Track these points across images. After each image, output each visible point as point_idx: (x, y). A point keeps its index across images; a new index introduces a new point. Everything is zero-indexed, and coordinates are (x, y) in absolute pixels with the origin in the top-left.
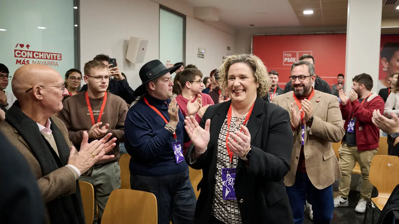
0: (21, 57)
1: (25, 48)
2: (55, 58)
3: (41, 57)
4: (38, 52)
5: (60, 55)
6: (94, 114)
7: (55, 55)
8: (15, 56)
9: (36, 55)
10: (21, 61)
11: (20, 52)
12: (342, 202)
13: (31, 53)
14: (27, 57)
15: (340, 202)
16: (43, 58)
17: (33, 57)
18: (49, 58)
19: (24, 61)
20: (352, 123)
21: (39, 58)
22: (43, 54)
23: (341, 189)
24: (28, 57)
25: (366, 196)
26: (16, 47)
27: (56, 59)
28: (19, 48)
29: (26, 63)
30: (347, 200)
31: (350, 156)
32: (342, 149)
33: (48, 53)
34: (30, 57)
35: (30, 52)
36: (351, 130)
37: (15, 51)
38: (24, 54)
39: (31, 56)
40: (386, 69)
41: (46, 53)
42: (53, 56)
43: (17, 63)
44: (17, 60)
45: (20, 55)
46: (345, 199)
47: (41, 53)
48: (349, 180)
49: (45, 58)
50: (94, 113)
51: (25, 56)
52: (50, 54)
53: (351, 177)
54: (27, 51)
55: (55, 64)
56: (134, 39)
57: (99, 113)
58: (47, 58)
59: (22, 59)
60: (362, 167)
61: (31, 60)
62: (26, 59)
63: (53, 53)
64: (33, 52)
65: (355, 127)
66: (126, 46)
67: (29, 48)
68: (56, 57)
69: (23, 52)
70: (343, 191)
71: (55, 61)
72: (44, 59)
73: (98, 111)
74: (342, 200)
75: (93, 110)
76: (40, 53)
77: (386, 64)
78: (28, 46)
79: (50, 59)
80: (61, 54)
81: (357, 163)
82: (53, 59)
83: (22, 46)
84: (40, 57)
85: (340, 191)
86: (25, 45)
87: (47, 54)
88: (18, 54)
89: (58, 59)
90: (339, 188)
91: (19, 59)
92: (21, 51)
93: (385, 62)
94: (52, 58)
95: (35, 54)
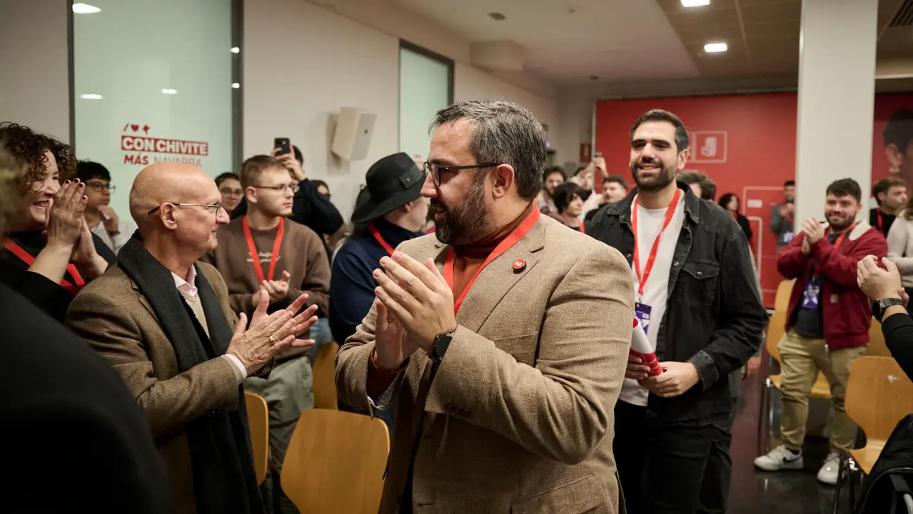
0: (133, 149)
1: (140, 133)
2: (196, 151)
3: (171, 150)
4: (165, 140)
5: (205, 145)
6: (263, 261)
7: (196, 146)
8: (123, 149)
9: (162, 146)
10: (132, 158)
11: (131, 140)
12: (788, 458)
13: (153, 141)
14: (143, 150)
15: (785, 460)
16: (173, 151)
17: (156, 150)
18: (184, 150)
19: (139, 158)
20: (814, 289)
21: (165, 152)
22: (173, 143)
23: (786, 430)
24: (146, 149)
25: (842, 447)
26: (125, 129)
27: (198, 153)
28: (130, 132)
29: (142, 161)
30: (798, 456)
31: (808, 360)
32: (788, 343)
33: (184, 142)
34: (149, 150)
35: (150, 139)
36: (811, 303)
37: (123, 137)
38: (139, 144)
39: (152, 148)
40: (897, 170)
41: (179, 141)
42: (193, 148)
43: (125, 162)
44: (126, 156)
45: (131, 147)
46: (795, 452)
47: (171, 141)
48: (803, 410)
49: (178, 151)
50: (261, 258)
51: (141, 148)
52: (186, 144)
53: (807, 404)
54: (143, 139)
55: (195, 163)
56: (349, 112)
57: (270, 258)
58: (180, 152)
59: (135, 154)
60: (835, 384)
61: (151, 156)
62: (143, 154)
63: (192, 142)
64: (156, 140)
65: (820, 297)
66: (333, 127)
67: (149, 131)
68: (198, 148)
69: (137, 140)
70: (791, 436)
71: (196, 157)
72: (175, 153)
73: (268, 255)
74: (789, 455)
75: (258, 252)
76: (168, 143)
77: (896, 157)
78: (146, 129)
79: (187, 153)
80: (207, 144)
81: (821, 375)
82: (193, 153)
83: (135, 128)
84: (168, 150)
85: (784, 436)
86: (141, 127)
87: (181, 144)
88: (129, 143)
89: (201, 152)
90: (782, 428)
91: (130, 154)
92: (134, 138)
93: (895, 154)
94: (190, 151)
95: (159, 143)
